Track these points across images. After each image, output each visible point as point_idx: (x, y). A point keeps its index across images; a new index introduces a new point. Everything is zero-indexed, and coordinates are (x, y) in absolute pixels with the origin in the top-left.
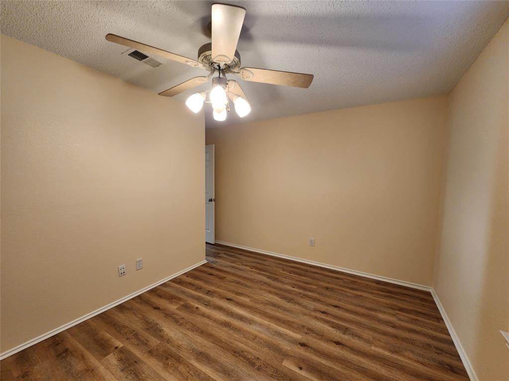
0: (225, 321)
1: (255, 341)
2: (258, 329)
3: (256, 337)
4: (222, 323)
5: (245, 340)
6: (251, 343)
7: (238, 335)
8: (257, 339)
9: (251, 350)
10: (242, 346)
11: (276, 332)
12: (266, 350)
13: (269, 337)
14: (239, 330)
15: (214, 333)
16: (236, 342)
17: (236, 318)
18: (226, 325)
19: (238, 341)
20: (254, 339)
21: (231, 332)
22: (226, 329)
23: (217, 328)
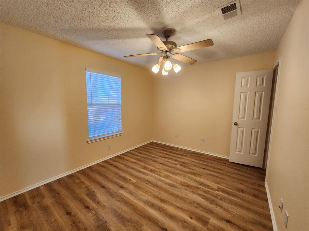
0: (164, 204)
1: (146, 191)
2: (143, 197)
3: (145, 193)
4: (166, 202)
5: (152, 191)
6: (149, 190)
7: (156, 194)
8: (145, 191)
9: (149, 187)
10: (153, 189)
11: (133, 194)
12: (142, 186)
13: (138, 192)
14: (154, 197)
15: (170, 196)
16: (156, 190)
17: (157, 206)
18: (163, 201)
19: (156, 191)
20: (147, 191)
21: (160, 196)
22: (163, 198)
23: (169, 199)
